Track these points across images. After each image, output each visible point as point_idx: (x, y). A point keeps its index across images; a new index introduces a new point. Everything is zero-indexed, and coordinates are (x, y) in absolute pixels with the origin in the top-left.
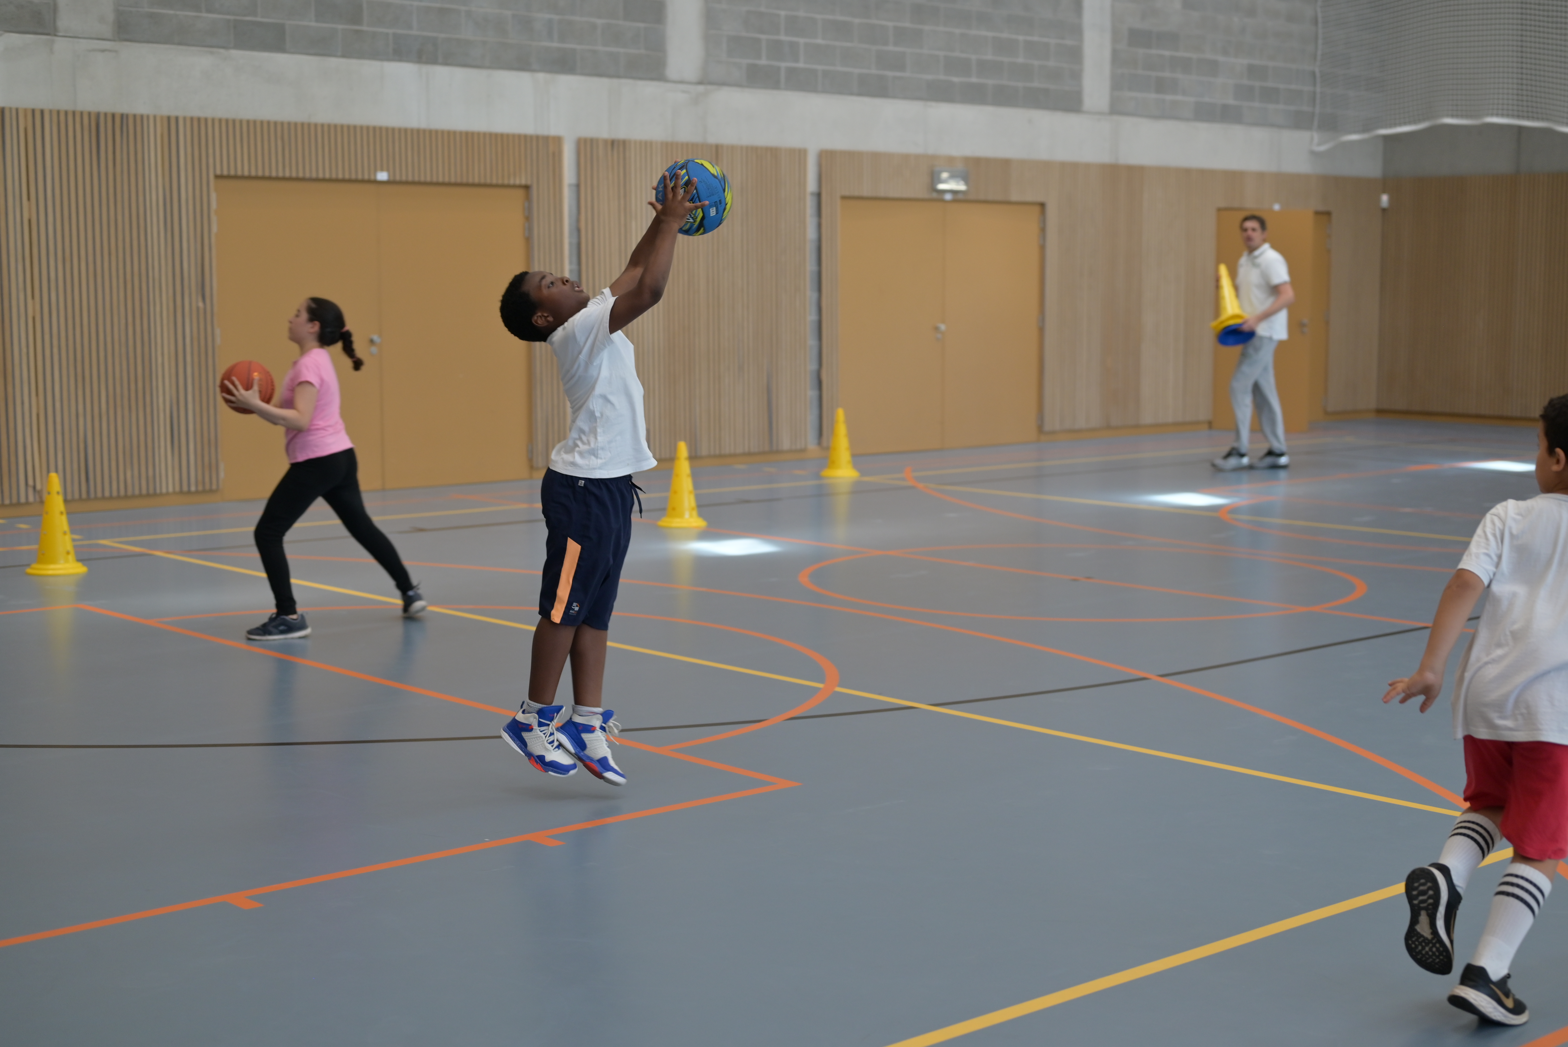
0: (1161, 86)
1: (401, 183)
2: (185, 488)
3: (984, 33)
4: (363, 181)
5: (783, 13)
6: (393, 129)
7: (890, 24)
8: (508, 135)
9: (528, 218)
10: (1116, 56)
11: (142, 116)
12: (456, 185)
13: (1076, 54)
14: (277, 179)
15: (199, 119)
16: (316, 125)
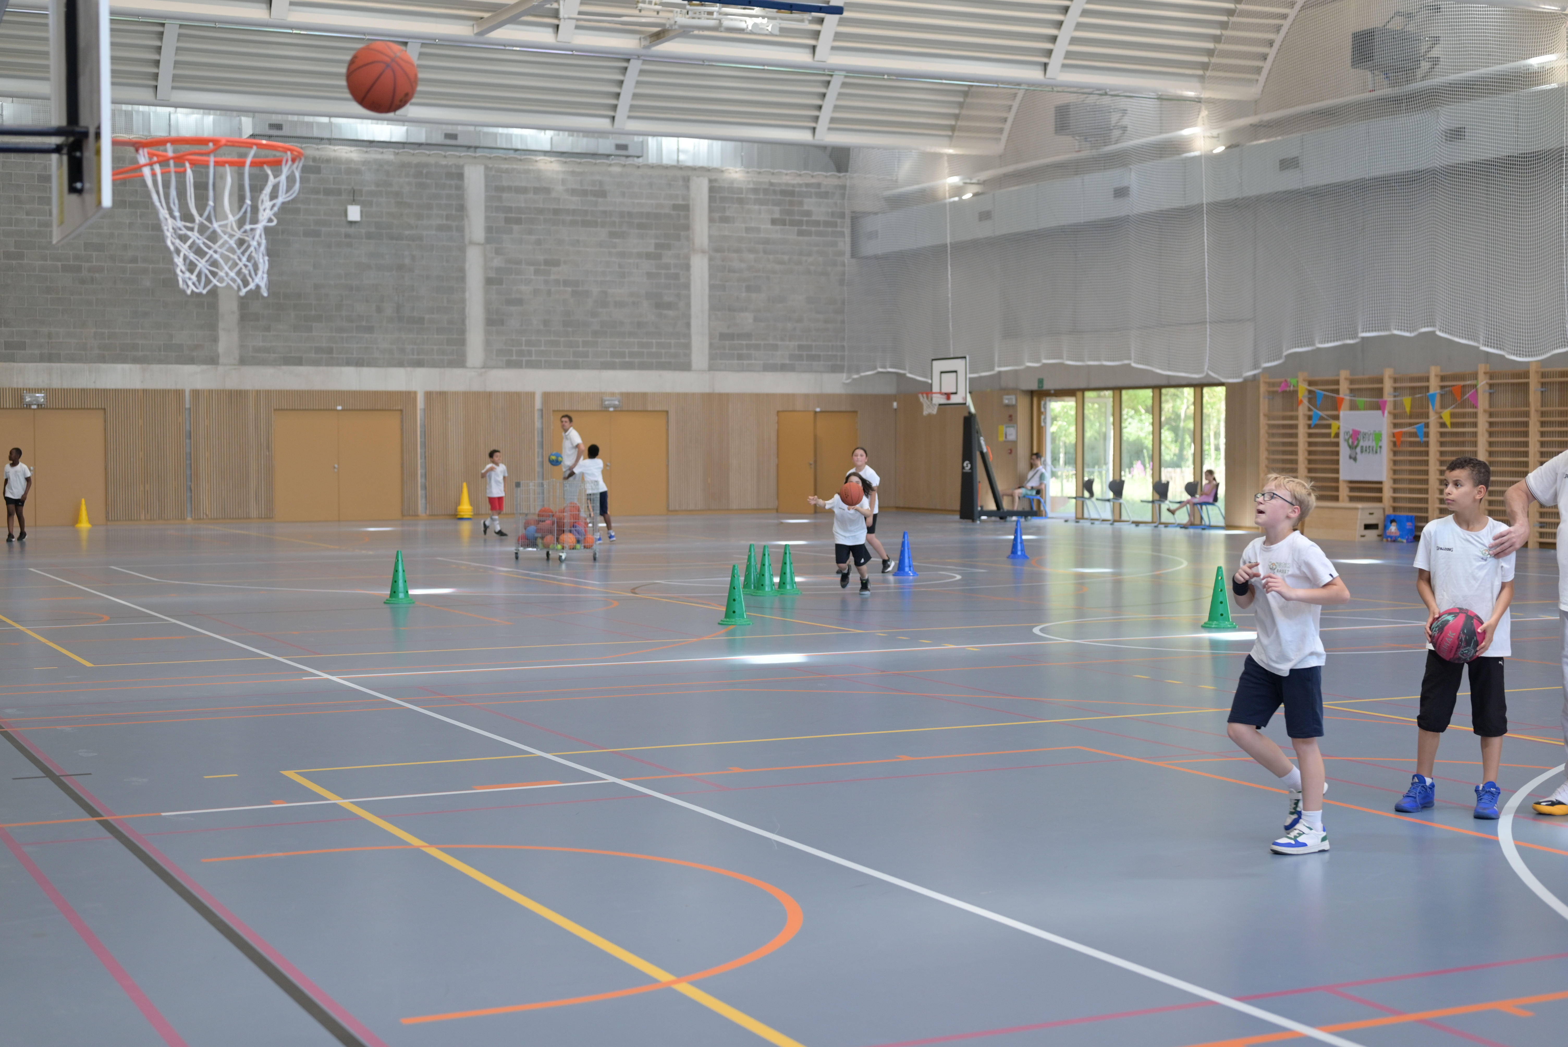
0: (740, 357)
1: (347, 410)
2: (260, 516)
3: (632, 340)
4: (331, 410)
5: (524, 339)
6: (344, 391)
7: (580, 340)
8: (393, 392)
9: (402, 421)
10: (711, 345)
11: (247, 391)
12: (370, 410)
13: (688, 346)
14: (298, 410)
15: (268, 391)
16: (313, 391)
